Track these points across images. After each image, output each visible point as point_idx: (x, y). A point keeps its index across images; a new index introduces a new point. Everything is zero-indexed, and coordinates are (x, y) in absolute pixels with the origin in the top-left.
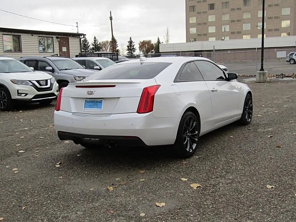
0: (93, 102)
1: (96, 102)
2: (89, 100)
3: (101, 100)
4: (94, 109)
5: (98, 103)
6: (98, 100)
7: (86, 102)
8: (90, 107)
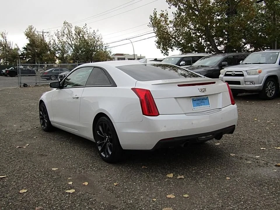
0: (199, 100)
1: (203, 99)
2: (196, 98)
3: (206, 96)
4: (202, 106)
5: (204, 101)
6: (204, 97)
7: (193, 100)
8: (198, 105)
